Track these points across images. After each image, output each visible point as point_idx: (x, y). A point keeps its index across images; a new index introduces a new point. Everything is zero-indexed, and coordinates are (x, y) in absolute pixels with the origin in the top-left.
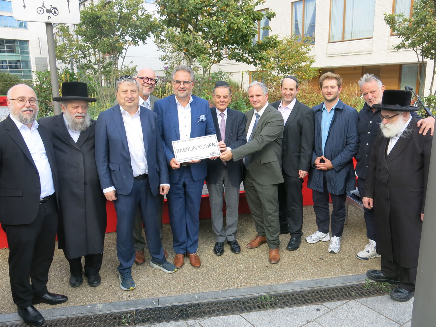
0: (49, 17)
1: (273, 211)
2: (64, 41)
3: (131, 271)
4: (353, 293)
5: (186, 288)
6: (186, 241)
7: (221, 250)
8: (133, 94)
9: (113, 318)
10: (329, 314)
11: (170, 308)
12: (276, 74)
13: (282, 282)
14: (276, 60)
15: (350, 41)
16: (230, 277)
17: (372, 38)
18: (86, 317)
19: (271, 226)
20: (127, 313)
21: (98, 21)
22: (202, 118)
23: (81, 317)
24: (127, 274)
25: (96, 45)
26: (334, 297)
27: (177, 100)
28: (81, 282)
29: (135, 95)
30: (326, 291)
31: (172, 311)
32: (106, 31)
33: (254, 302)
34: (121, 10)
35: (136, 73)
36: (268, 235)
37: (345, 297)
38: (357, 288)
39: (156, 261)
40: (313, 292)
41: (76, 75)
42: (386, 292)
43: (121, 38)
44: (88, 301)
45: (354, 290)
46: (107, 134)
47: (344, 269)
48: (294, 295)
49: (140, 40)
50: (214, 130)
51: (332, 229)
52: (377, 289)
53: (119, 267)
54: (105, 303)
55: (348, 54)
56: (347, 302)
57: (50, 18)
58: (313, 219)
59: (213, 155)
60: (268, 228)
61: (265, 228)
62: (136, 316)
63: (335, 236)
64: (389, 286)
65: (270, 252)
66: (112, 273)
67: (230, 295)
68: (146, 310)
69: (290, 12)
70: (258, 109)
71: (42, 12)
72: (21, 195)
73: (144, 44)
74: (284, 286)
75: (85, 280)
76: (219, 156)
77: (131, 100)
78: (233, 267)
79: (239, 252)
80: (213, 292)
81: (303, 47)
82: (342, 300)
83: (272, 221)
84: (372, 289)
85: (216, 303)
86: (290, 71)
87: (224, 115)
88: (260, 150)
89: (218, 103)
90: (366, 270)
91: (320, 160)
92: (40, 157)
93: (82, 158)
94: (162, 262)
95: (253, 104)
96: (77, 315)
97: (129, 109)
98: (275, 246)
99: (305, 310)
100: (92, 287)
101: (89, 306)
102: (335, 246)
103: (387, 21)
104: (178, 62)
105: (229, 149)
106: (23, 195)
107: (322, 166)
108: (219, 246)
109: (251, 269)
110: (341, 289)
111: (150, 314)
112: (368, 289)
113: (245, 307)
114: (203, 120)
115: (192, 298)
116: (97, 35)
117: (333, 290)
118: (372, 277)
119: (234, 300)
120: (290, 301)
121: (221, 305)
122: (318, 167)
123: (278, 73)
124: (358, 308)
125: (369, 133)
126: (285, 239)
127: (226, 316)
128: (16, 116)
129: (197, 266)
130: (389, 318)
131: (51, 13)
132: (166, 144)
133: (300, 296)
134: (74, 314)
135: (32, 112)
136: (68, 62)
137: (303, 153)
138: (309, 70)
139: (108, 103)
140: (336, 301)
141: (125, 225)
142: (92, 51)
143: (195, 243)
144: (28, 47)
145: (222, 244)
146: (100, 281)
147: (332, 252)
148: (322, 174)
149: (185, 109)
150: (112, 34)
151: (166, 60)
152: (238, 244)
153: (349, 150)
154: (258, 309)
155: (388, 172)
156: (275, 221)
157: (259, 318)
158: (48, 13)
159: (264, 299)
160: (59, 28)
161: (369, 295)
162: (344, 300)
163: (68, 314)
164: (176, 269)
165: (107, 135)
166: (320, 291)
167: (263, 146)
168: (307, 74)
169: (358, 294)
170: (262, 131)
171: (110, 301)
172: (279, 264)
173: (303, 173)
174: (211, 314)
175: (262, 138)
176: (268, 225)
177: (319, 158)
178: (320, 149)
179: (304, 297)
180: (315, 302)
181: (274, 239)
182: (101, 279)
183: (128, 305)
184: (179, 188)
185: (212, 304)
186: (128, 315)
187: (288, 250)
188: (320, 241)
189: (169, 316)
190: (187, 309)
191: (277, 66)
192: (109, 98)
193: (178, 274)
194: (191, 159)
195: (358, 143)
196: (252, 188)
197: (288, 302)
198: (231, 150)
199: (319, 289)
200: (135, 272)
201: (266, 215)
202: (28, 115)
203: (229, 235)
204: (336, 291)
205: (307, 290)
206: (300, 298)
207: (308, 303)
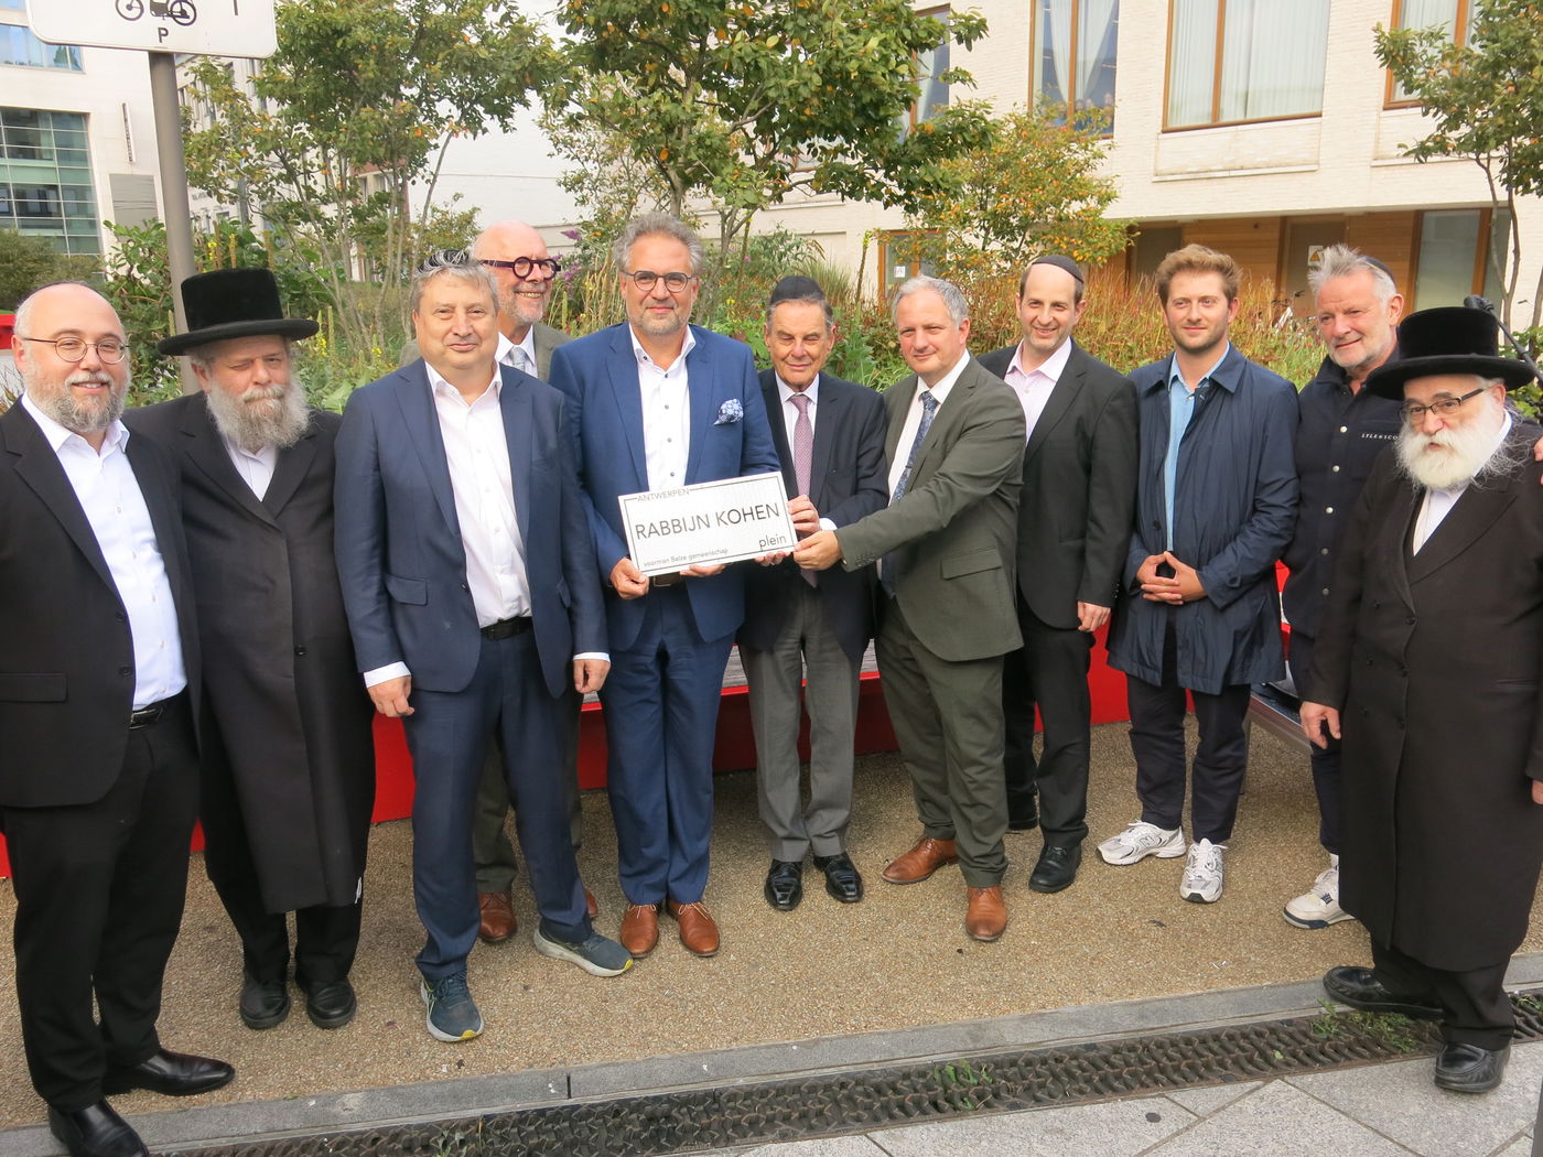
0: (163, 32)
1: (983, 750)
2: (213, 116)
3: (464, 969)
4: (1278, 1055)
5: (667, 1035)
6: (666, 857)
7: (793, 889)
8: (474, 319)
9: (400, 1146)
10: (1193, 1133)
11: (612, 1108)
12: (979, 243)
13: (1018, 1013)
14: (979, 191)
15: (1240, 127)
16: (827, 990)
17: (1320, 116)
18: (303, 1142)
19: (974, 805)
20: (453, 1127)
21: (338, 45)
22: (730, 412)
23: (285, 1144)
24: (450, 981)
25: (334, 134)
26: (1207, 1066)
27: (636, 345)
28: (281, 1011)
29: (482, 324)
30: (1176, 1045)
31: (618, 1120)
32: (367, 84)
33: (919, 1087)
34: (423, 8)
35: (475, 233)
36: (962, 838)
37: (1250, 1067)
38: (1291, 1036)
39: (553, 931)
40: (1132, 1049)
41: (261, 239)
42: (1395, 1051)
43: (422, 110)
44: (308, 1083)
45: (1279, 1040)
46: (378, 467)
47: (1239, 962)
48: (1061, 1062)
49: (492, 118)
50: (771, 454)
51: (1195, 816)
52: (1363, 1036)
53: (420, 956)
54: (370, 1090)
55: (1233, 173)
56: (1258, 1088)
57: (166, 35)
58: (1123, 774)
59: (771, 547)
60: (965, 810)
61: (953, 809)
62: (486, 1140)
63: (1205, 841)
64: (1407, 1026)
65: (971, 899)
66: (396, 975)
67: (828, 1061)
68: (523, 1118)
69: (1028, 19)
70: (932, 377)
71: (135, 12)
72: (63, 698)
73: (505, 131)
74: (1023, 1026)
75: (297, 1000)
76: (792, 553)
77: (469, 341)
78: (838, 953)
79: (856, 898)
80: (768, 1047)
81: (1074, 146)
82: (1239, 1080)
83: (982, 788)
84: (1348, 1038)
85: (778, 1090)
86: (1027, 234)
87: (809, 399)
88: (942, 528)
89: (783, 360)
90: (1322, 968)
91: (1158, 568)
92: (135, 556)
93: (285, 558)
94: (577, 936)
95: (914, 359)
96: (269, 1134)
97: (462, 377)
98: (991, 875)
99: (1103, 1117)
100: (323, 1028)
101: (313, 1103)
102: (1207, 876)
103: (1383, 56)
104: (626, 195)
105: (827, 525)
106: (67, 696)
107: (1163, 588)
108: (785, 873)
109: (904, 963)
110: (1231, 1037)
111: (538, 1132)
112: (1328, 1039)
113: (887, 1107)
114: (732, 417)
115: (692, 1069)
116: (335, 98)
117: (1203, 1042)
118: (1343, 993)
119: (843, 1079)
120: (1048, 1084)
121: (797, 1096)
122: (1151, 593)
123: (985, 238)
124: (1296, 1109)
125: (1337, 468)
126: (1024, 848)
127: (816, 1141)
128: (45, 403)
129: (706, 950)
130: (1411, 1151)
131: (169, 16)
132: (594, 506)
133: (1085, 1063)
134: (259, 1131)
135: (106, 387)
136: (228, 195)
137: (1095, 539)
138: (1094, 228)
139: (375, 344)
140: (1214, 1085)
141: (443, 804)
142: (317, 157)
143: (700, 864)
144: (84, 138)
145: (796, 869)
146: (351, 1005)
147: (1196, 899)
148: (1163, 616)
149: (666, 376)
150: (389, 94)
151: (581, 189)
152: (852, 868)
153: (1266, 532)
154: (934, 1113)
155: (1410, 615)
156: (989, 785)
157: (938, 1149)
158: (157, 15)
159: (952, 1074)
160: (195, 72)
161: (1335, 1061)
162: (1245, 1080)
163: (235, 1132)
164: (629, 962)
165: (377, 473)
166: (1156, 1045)
167: (953, 514)
168: (1090, 244)
169: (1295, 1056)
170: (947, 459)
171: (390, 1083)
172: (1003, 941)
173: (1094, 613)
174: (762, 1134)
175: (946, 484)
176: (962, 799)
177: (1152, 559)
178: (1159, 526)
179: (1098, 1068)
180: (1138, 1086)
181: (987, 850)
182: (357, 998)
183: (457, 1098)
184: (643, 668)
185: (763, 1093)
186: (458, 1136)
187: (1035, 890)
188: (1150, 855)
189: (609, 1139)
190: (674, 1113)
191: (980, 213)
192: (379, 324)
193: (639, 980)
194: (688, 561)
195: (1296, 505)
196: (908, 664)
197: (1042, 1086)
198: (835, 528)
199: (1151, 1039)
200: (479, 971)
201: (957, 767)
202: (90, 398)
203: (820, 836)
204: (1215, 1047)
205: (1110, 1043)
206: (1084, 1070)
207: (1115, 1090)
